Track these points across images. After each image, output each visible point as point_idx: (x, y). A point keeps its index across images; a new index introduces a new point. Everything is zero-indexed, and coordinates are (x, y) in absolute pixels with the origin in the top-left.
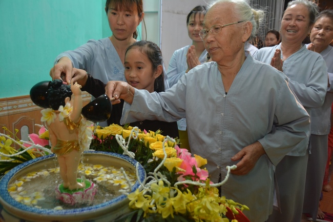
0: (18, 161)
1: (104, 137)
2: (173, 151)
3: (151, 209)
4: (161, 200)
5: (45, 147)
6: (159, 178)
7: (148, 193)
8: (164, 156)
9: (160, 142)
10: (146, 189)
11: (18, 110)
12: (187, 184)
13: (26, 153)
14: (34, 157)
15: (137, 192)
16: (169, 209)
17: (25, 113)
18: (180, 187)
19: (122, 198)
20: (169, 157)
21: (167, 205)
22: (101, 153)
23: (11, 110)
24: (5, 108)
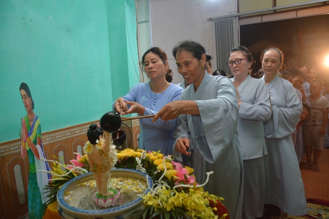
0: (66, 179)
1: (122, 159)
2: (170, 165)
3: (159, 205)
4: (165, 199)
5: (82, 167)
6: (162, 184)
7: (156, 195)
8: (164, 169)
9: (161, 159)
10: (154, 192)
11: (56, 140)
12: (182, 187)
13: (71, 173)
14: (75, 175)
15: (149, 194)
16: (171, 204)
17: (61, 141)
18: (177, 189)
19: (139, 200)
20: (168, 169)
21: (170, 202)
22: (121, 169)
23: (51, 140)
24: (47, 139)
